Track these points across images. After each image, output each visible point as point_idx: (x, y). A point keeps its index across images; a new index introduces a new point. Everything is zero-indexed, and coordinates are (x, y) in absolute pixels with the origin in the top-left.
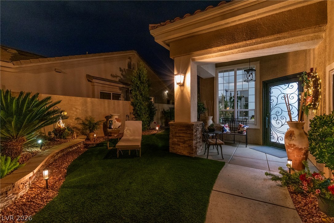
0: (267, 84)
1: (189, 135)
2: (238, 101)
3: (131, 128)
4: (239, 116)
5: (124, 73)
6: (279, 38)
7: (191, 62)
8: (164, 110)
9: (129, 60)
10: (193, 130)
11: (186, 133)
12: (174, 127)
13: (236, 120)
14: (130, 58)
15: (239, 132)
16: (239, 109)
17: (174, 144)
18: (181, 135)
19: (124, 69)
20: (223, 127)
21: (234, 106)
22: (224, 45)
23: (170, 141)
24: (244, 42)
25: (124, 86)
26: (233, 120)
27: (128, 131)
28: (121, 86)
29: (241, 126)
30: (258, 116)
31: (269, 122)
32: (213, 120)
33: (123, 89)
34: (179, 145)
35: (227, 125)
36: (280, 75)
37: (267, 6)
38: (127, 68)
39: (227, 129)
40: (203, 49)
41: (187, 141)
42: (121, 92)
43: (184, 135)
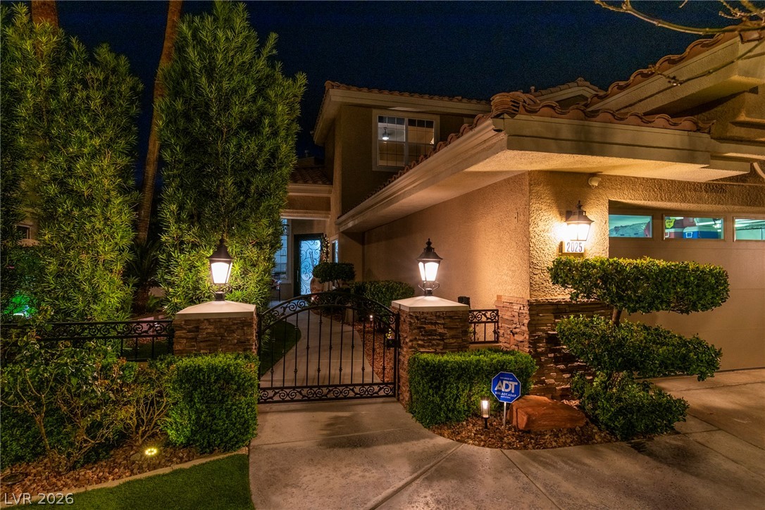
0: (298, 239)
6: (307, 213)
30: (290, 273)
31: (300, 276)
36: (308, 232)
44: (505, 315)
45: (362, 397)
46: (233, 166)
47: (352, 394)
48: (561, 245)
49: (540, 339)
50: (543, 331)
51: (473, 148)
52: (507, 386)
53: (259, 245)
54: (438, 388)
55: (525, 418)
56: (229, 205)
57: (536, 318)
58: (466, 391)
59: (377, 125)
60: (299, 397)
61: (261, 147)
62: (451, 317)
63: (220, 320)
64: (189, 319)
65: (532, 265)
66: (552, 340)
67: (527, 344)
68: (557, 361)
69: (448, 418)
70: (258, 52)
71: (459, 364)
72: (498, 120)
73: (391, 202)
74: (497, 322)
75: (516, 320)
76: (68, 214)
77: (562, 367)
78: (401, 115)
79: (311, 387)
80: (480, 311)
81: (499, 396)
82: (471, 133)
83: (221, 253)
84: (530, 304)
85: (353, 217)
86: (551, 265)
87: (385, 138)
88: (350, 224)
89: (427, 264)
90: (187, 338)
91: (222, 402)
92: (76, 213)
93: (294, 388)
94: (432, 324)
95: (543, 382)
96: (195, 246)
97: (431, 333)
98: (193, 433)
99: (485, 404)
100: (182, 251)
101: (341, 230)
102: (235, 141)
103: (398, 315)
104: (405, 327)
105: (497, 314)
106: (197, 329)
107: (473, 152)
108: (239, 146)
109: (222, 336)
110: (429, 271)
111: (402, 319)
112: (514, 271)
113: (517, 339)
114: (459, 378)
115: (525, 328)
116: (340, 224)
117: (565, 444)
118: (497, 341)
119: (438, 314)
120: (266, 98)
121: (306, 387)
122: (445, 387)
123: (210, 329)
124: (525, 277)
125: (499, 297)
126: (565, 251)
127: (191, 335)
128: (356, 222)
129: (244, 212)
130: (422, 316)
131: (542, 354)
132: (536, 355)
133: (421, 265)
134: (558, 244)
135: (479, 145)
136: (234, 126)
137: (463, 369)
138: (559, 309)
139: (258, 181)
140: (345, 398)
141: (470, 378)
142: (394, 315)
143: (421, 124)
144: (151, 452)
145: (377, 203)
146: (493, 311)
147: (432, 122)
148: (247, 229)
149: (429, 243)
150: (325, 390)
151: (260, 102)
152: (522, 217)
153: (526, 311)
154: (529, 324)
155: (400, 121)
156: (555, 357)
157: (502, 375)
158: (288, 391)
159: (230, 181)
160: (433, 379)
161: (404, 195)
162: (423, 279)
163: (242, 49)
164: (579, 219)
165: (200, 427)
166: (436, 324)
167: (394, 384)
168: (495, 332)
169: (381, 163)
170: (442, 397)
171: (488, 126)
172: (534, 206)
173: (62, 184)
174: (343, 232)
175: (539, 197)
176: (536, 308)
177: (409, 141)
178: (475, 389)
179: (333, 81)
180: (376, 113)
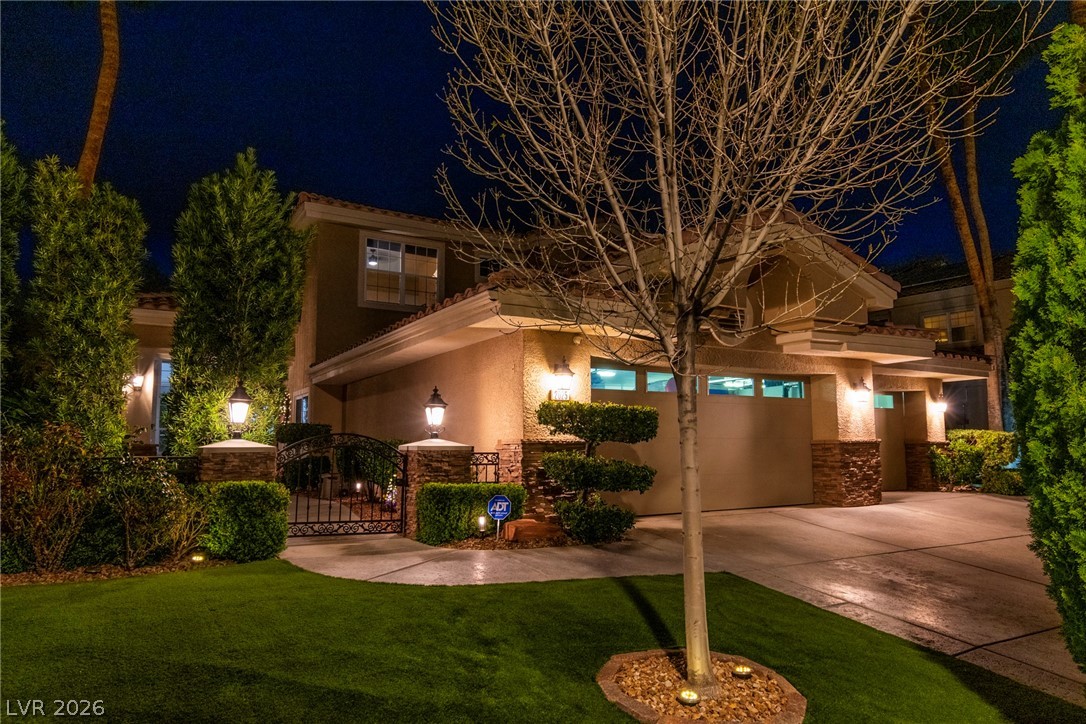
44: (504, 456)
45: (370, 533)
46: (249, 313)
47: (361, 530)
48: (550, 392)
49: (532, 473)
50: (535, 466)
51: (475, 309)
52: (500, 507)
53: (270, 388)
54: (444, 509)
55: (514, 530)
56: (243, 350)
57: (529, 455)
58: (467, 513)
59: (365, 249)
60: (310, 532)
61: (278, 295)
62: (455, 456)
63: (245, 454)
64: (215, 453)
65: (525, 410)
66: (541, 474)
67: (520, 479)
68: (546, 492)
69: (452, 536)
70: (278, 209)
71: (462, 490)
72: (493, 292)
73: (393, 350)
74: (498, 464)
75: (512, 459)
76: (84, 355)
77: (550, 498)
78: (397, 240)
79: (322, 523)
80: (482, 454)
81: (493, 515)
82: (473, 298)
83: (240, 394)
84: (523, 443)
85: (336, 365)
86: (538, 409)
87: (373, 264)
88: (332, 374)
89: (434, 409)
90: (214, 470)
91: (261, 516)
92: (91, 352)
93: (306, 524)
94: (438, 461)
95: (534, 511)
96: (206, 388)
97: (438, 470)
98: (237, 541)
99: (482, 521)
100: (192, 392)
101: (315, 381)
102: (254, 290)
103: (405, 457)
104: (413, 465)
105: (498, 457)
106: (224, 462)
107: (476, 312)
108: (258, 294)
109: (247, 469)
110: (435, 416)
111: (410, 459)
112: (511, 417)
113: (512, 477)
114: (461, 501)
115: (519, 465)
116: (312, 375)
117: (543, 546)
118: (497, 482)
119: (443, 453)
120: (283, 250)
121: (318, 523)
122: (449, 509)
123: (236, 462)
124: (520, 420)
125: (499, 441)
126: (553, 398)
127: (218, 467)
128: (341, 371)
129: (259, 356)
130: (427, 455)
131: (533, 486)
132: (529, 487)
133: (428, 410)
134: (547, 393)
135: (480, 307)
136: (254, 276)
137: (464, 493)
138: (547, 447)
139: (273, 328)
140: (355, 533)
141: (470, 502)
142: (402, 455)
143: (421, 251)
144: (198, 558)
145: (374, 350)
146: (494, 454)
147: (436, 251)
148: (259, 373)
149: (436, 390)
150: (336, 526)
151: (278, 254)
152: (518, 369)
153: (520, 449)
154: (522, 460)
155: (395, 247)
156: (544, 488)
157: (496, 498)
158: (300, 526)
159: (245, 327)
160: (438, 502)
161: (409, 343)
162: (430, 423)
163: (264, 207)
164: (563, 371)
165: (243, 536)
166: (441, 461)
167: (401, 520)
168: (495, 473)
169: (370, 297)
170: (447, 517)
171: (486, 296)
172: (528, 359)
173: (77, 325)
174: (316, 385)
175: (532, 352)
176: (528, 447)
177: (406, 272)
178: (474, 513)
179: (310, 193)
180: (364, 235)
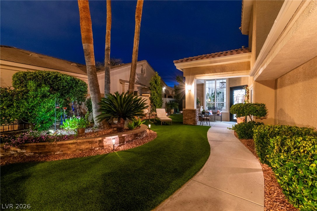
0: (232, 89)
1: (194, 115)
2: (217, 96)
3: (160, 113)
4: (218, 106)
5: (139, 76)
6: (234, 73)
7: (195, 79)
8: (166, 102)
9: (141, 67)
10: (195, 112)
11: (192, 114)
12: (185, 111)
13: (216, 108)
14: (142, 65)
15: (217, 115)
16: (218, 101)
17: (185, 119)
18: (189, 115)
19: (139, 74)
20: (209, 112)
21: (214, 99)
22: (211, 73)
23: (184, 118)
24: (220, 73)
25: (141, 86)
26: (214, 108)
27: (159, 114)
28: (139, 86)
29: (218, 111)
32: (203, 108)
33: (139, 88)
34: (188, 120)
35: (211, 111)
37: (229, 61)
38: (140, 73)
39: (211, 113)
40: (201, 74)
41: (193, 118)
42: (138, 90)
43: (191, 115)
101: (255, 79)
